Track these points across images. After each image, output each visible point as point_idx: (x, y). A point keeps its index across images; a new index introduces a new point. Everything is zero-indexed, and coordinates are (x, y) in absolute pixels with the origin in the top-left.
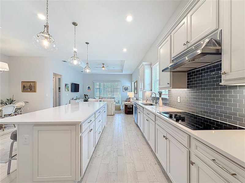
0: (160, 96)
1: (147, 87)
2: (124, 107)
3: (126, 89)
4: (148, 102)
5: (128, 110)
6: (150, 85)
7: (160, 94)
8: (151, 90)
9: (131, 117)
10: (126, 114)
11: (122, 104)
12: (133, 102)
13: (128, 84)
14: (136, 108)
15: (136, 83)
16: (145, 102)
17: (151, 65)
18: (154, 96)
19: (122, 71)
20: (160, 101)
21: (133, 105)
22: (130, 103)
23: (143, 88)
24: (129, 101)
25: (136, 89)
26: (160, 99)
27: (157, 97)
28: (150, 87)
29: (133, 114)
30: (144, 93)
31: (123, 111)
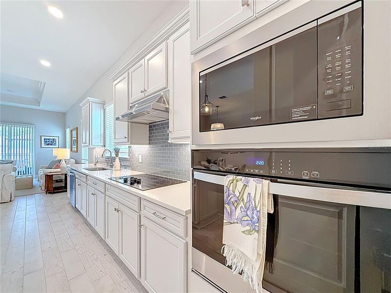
0: (117, 155)
1: (97, 141)
2: (43, 181)
3: (50, 142)
4: (99, 166)
5: (55, 185)
6: (102, 138)
7: (117, 152)
8: (105, 146)
9: (62, 199)
10: (50, 193)
11: (37, 173)
12: (66, 167)
13: (55, 133)
14: (73, 178)
15: (74, 132)
16: (92, 166)
17: (104, 105)
18: (108, 155)
19: (39, 103)
20: (117, 163)
21: (66, 175)
22: (59, 170)
23: (88, 141)
24: (58, 167)
25: (75, 142)
26: (117, 160)
27: (112, 156)
28: (102, 140)
29: (66, 191)
30: (91, 150)
31: (41, 189)
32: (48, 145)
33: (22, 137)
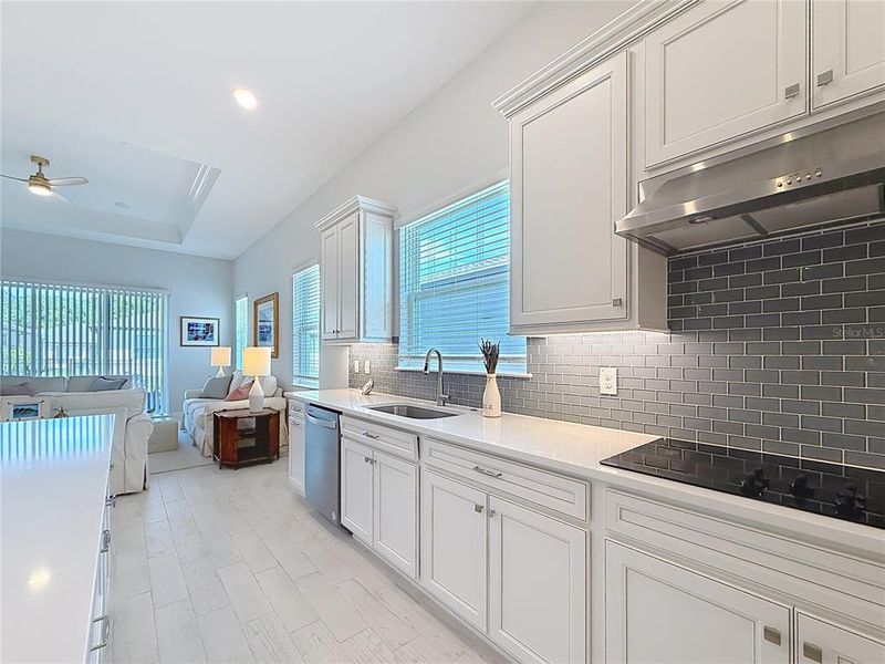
0: (491, 367)
1: (376, 324)
3: (200, 332)
6: (388, 316)
7: (494, 357)
8: (397, 340)
10: (230, 467)
15: (265, 305)
17: (393, 218)
20: (492, 394)
22: (245, 403)
24: (240, 396)
26: (492, 382)
28: (388, 323)
31: (203, 454)
32: (196, 339)
33: (124, 324)
